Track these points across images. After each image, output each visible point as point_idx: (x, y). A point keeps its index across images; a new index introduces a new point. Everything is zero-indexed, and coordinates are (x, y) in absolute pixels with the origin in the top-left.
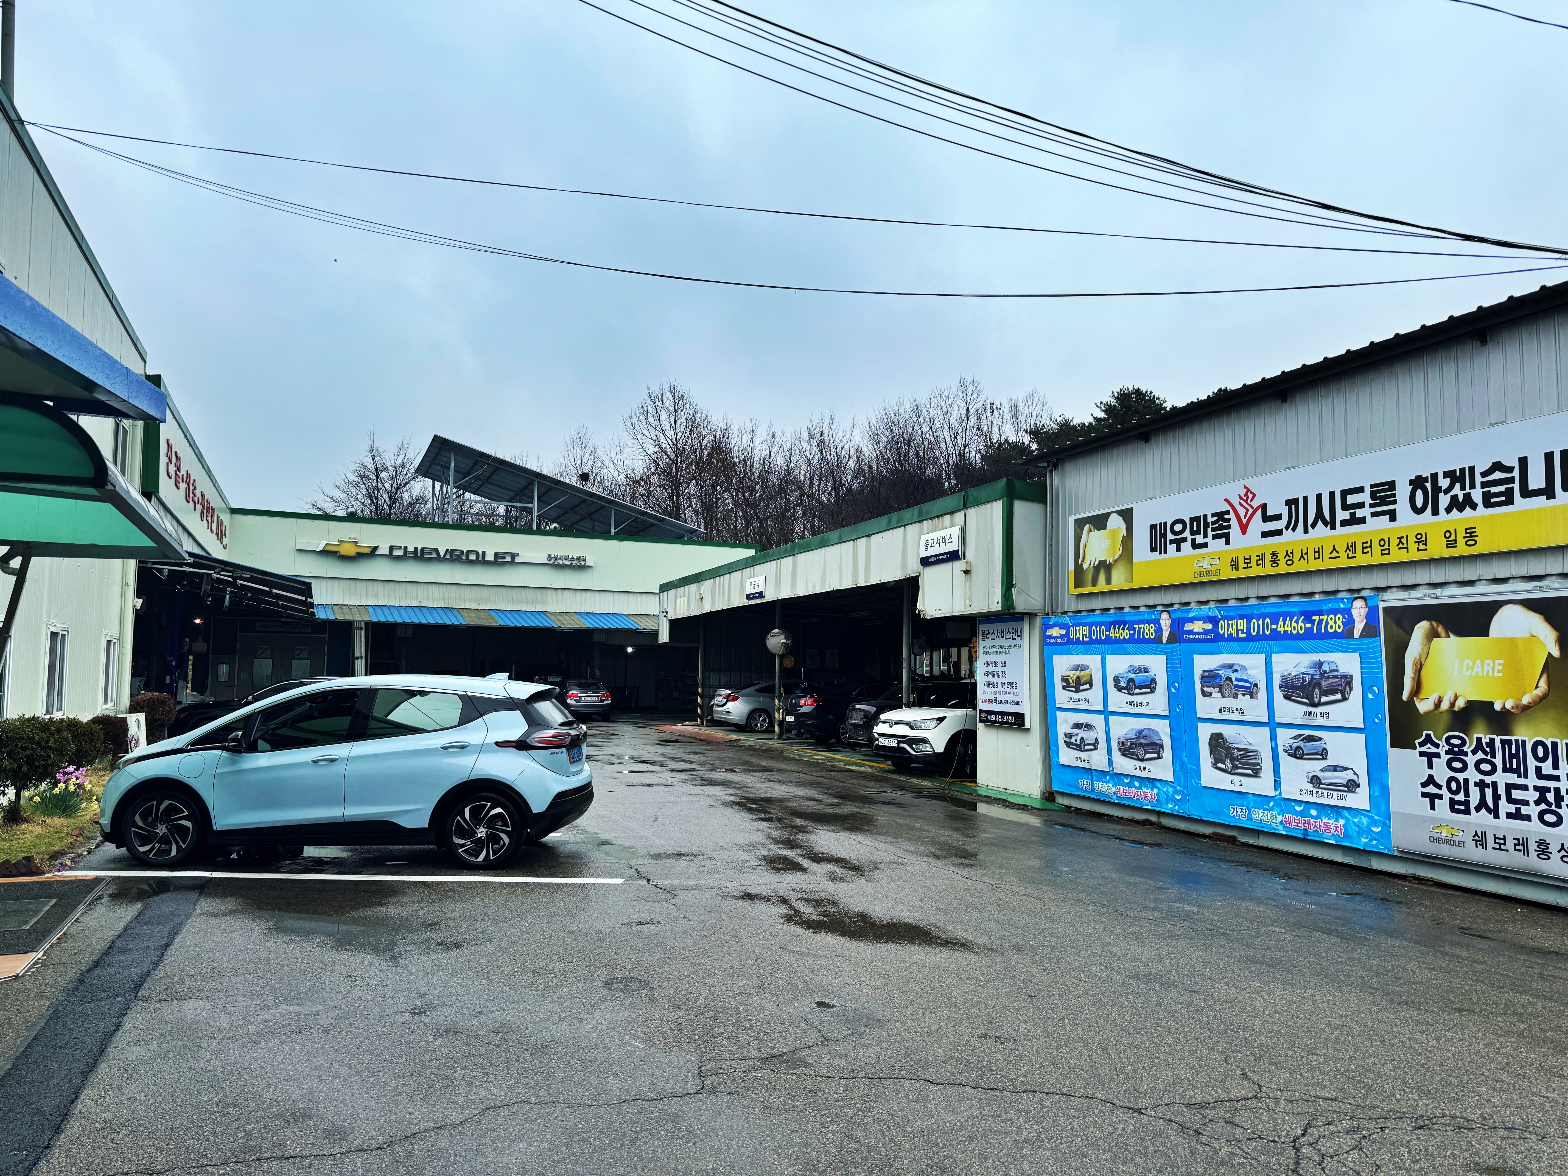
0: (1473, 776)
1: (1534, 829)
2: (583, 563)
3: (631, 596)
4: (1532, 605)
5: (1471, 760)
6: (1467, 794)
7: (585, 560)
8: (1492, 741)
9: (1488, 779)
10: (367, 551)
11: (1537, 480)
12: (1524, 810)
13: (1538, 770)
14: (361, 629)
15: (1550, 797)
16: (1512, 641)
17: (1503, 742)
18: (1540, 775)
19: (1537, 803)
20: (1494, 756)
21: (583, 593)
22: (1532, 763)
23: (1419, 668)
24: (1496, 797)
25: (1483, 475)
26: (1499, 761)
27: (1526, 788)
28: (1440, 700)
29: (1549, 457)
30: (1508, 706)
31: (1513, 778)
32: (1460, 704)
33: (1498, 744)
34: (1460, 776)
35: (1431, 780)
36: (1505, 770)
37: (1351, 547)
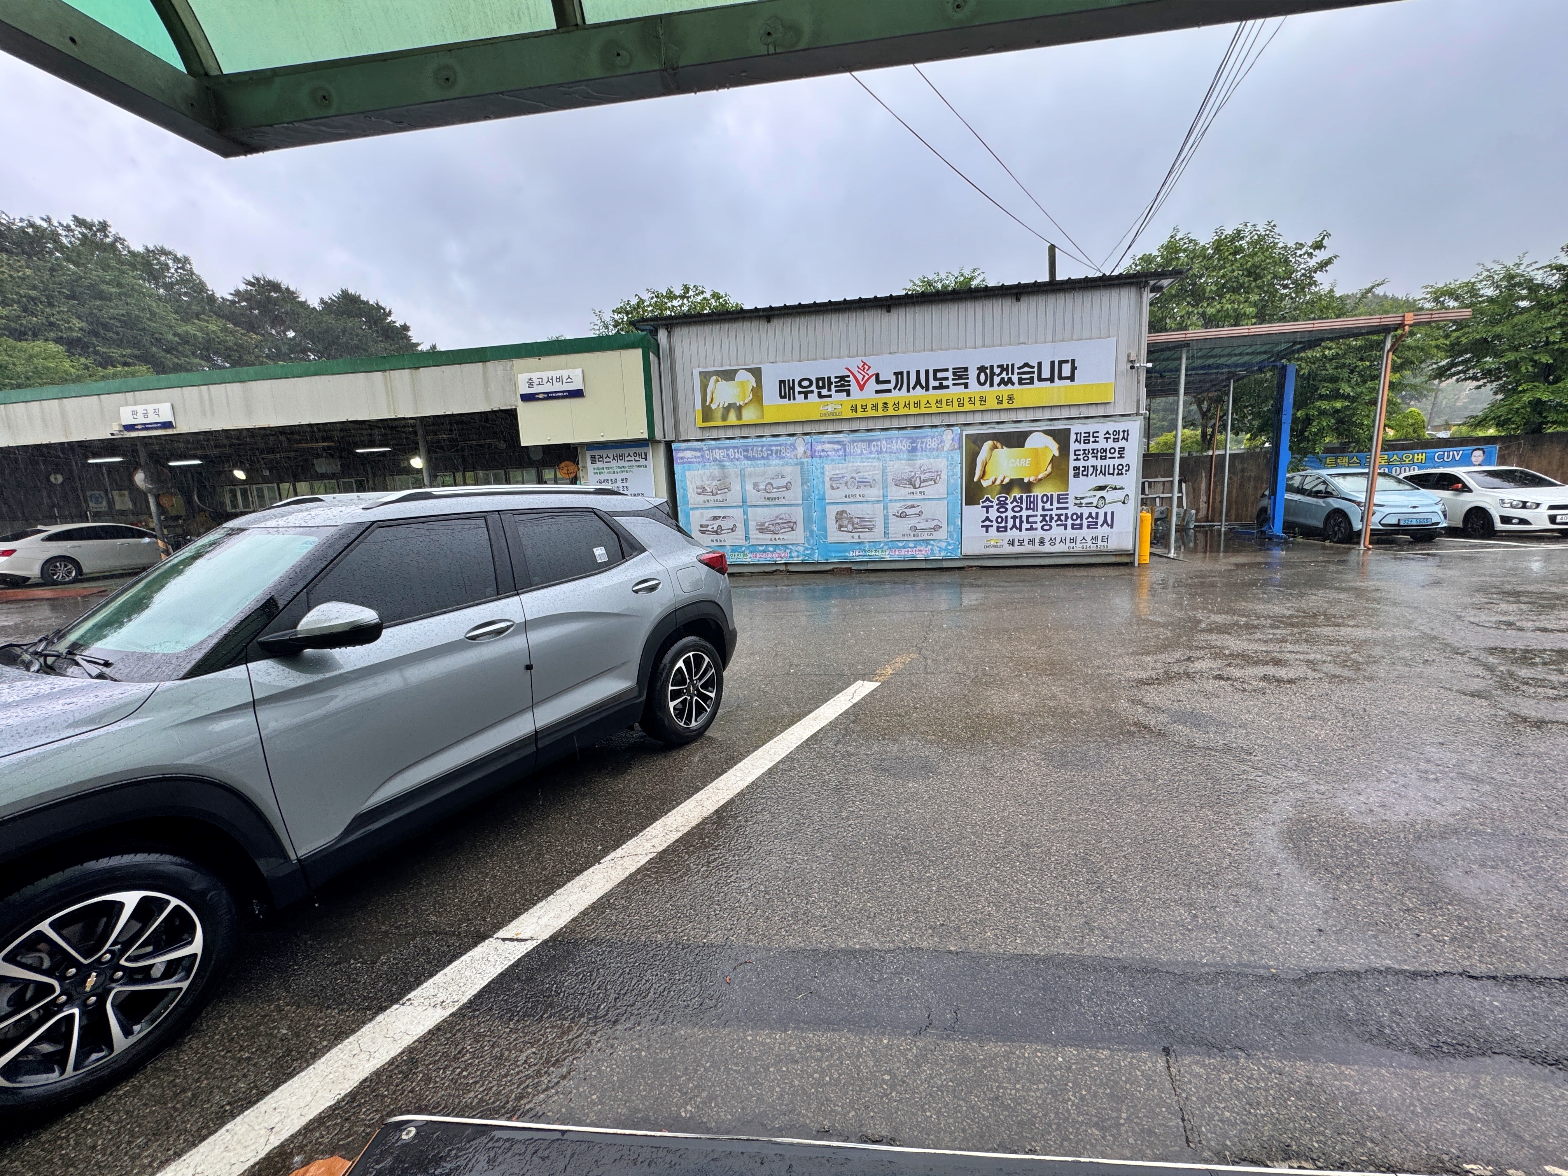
0: (1010, 514)
1: (1039, 533)
4: (1046, 432)
5: (1010, 507)
6: (1006, 523)
8: (1022, 497)
9: (1018, 515)
11: (1046, 374)
12: (1035, 526)
13: (1043, 507)
15: (1048, 518)
16: (1036, 450)
17: (1027, 497)
18: (1043, 509)
19: (1041, 522)
20: (1022, 503)
22: (1040, 504)
23: (985, 465)
24: (1021, 522)
25: (1019, 368)
26: (1024, 506)
27: (1036, 516)
28: (996, 480)
29: (1053, 363)
30: (1031, 480)
31: (1030, 512)
32: (1006, 481)
33: (1024, 498)
34: (1003, 515)
35: (987, 519)
36: (1027, 509)
37: (940, 402)
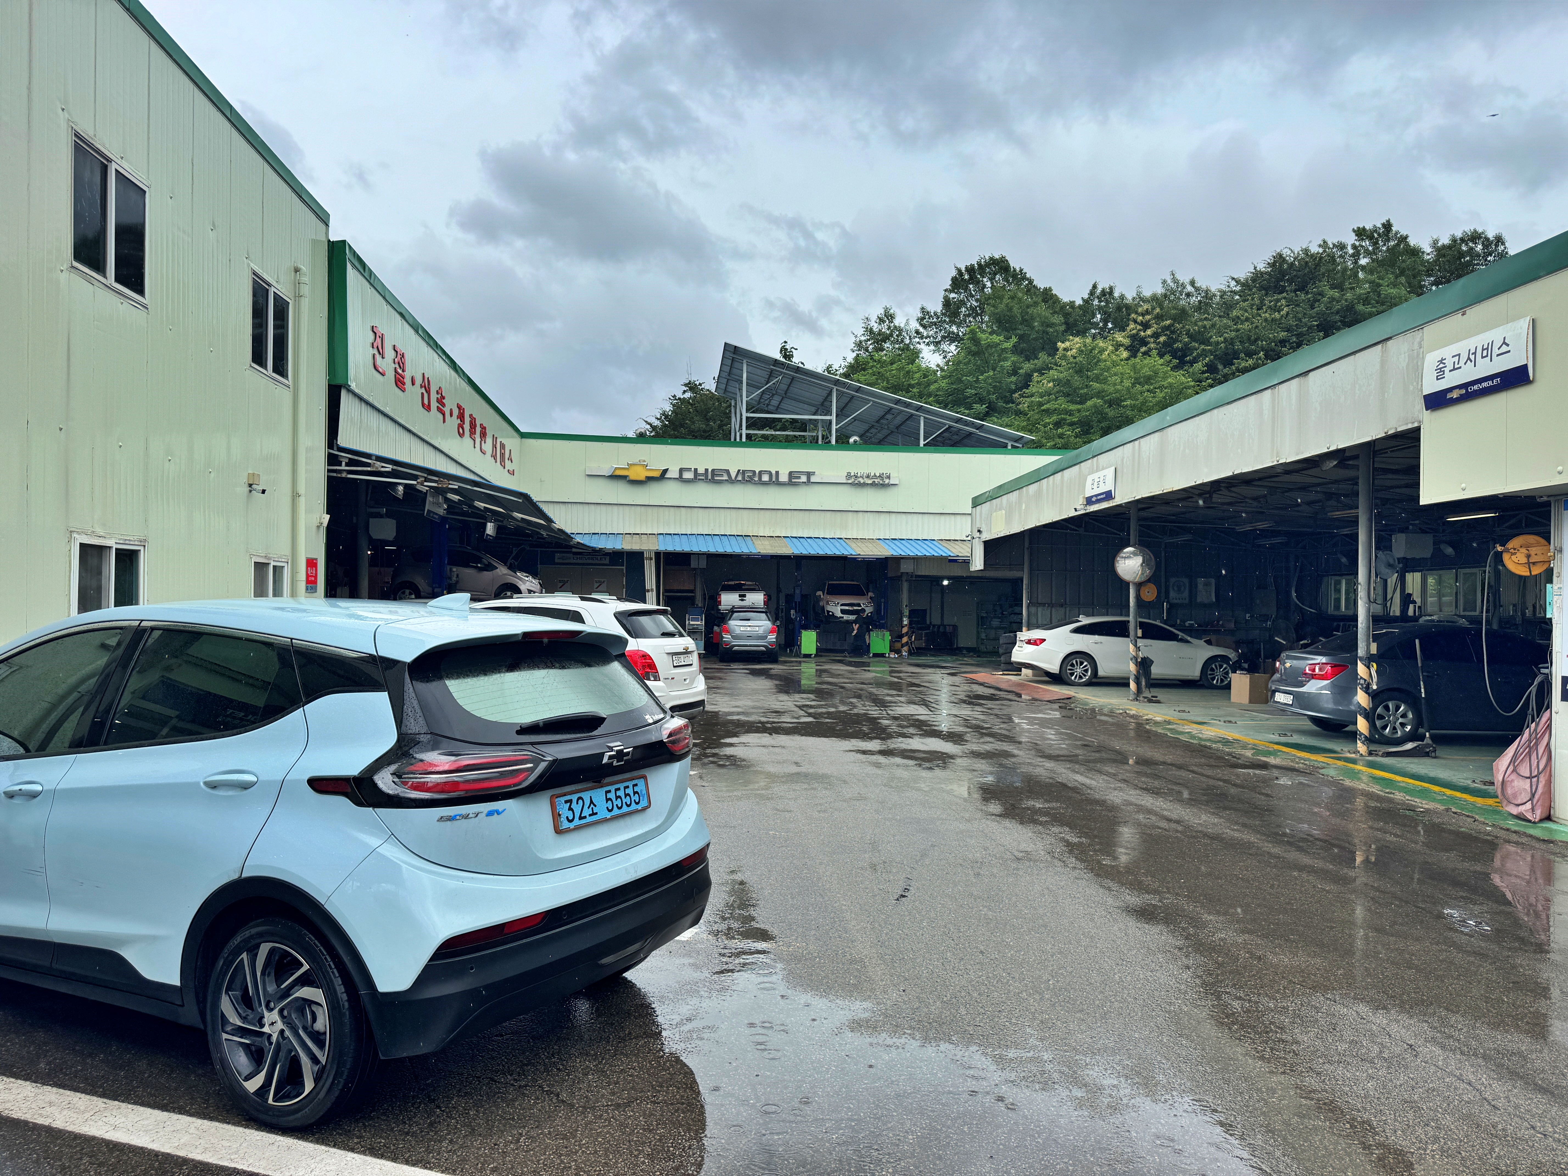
2: (887, 481)
3: (943, 517)
7: (889, 477)
10: (657, 474)
14: (651, 559)
21: (887, 515)
